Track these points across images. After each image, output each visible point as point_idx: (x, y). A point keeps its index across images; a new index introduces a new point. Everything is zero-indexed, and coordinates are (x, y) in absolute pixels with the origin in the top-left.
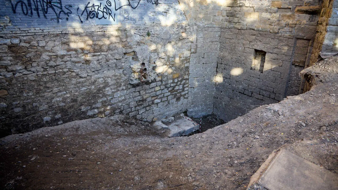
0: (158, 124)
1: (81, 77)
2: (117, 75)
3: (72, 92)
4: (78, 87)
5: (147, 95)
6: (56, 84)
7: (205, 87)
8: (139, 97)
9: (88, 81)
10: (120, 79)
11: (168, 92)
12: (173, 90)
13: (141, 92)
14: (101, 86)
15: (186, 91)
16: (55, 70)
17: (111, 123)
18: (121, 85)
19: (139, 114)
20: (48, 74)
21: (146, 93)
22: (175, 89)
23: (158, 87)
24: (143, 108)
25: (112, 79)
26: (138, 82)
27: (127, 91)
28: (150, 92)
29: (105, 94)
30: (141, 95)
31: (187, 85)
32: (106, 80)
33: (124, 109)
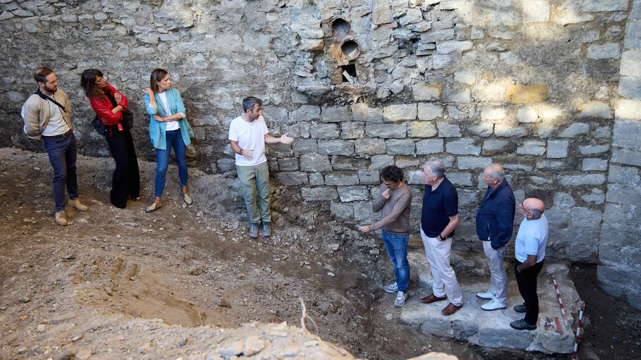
1: (140, 43)
2: (248, 51)
3: (121, 79)
4: (136, 69)
5: (371, 141)
6: (82, 50)
8: (339, 144)
9: (161, 55)
10: (261, 67)
11: (477, 153)
12: (510, 152)
13: (345, 126)
14: (199, 78)
15: (589, 172)
16: (78, 15)
18: (265, 87)
19: (338, 200)
20: (63, 21)
21: (366, 136)
22: (519, 151)
23: (424, 122)
24: (356, 185)
25: (233, 64)
26: (322, 90)
27: (288, 113)
28: (386, 134)
29: (213, 106)
30: (346, 138)
31: (605, 148)
32: (214, 61)
33: (281, 169)
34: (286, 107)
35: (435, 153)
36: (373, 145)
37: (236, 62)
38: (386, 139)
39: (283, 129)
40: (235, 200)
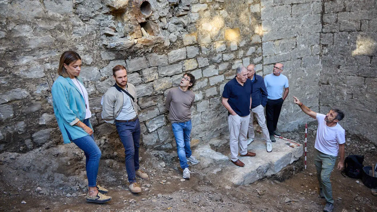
0: (203, 152)
2: (53, 16)
5: (163, 80)
7: (299, 61)
8: (143, 87)
10: (68, 31)
11: (217, 74)
12: (229, 69)
13: (145, 72)
15: (258, 72)
17: (55, 165)
21: (160, 77)
22: (233, 67)
23: (190, 60)
24: (158, 116)
25: (38, 30)
26: (130, 43)
27: (99, 71)
28: (172, 72)
29: (20, 78)
30: (147, 81)
31: (260, 58)
32: (13, 29)
33: (100, 122)
34: (97, 65)
35: (199, 79)
36: (165, 82)
37: (41, 28)
38: (171, 76)
39: (96, 86)
40: (69, 163)
